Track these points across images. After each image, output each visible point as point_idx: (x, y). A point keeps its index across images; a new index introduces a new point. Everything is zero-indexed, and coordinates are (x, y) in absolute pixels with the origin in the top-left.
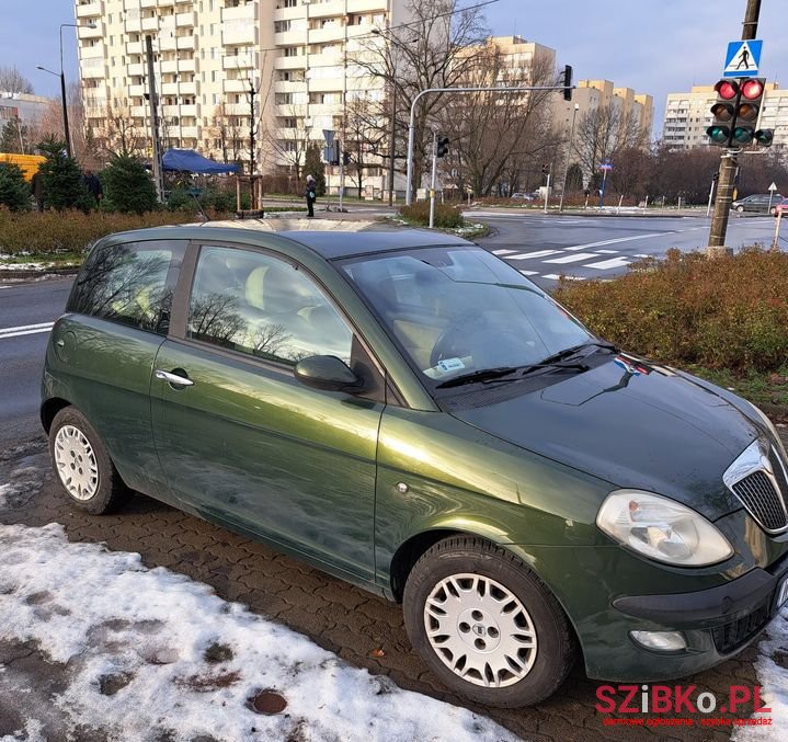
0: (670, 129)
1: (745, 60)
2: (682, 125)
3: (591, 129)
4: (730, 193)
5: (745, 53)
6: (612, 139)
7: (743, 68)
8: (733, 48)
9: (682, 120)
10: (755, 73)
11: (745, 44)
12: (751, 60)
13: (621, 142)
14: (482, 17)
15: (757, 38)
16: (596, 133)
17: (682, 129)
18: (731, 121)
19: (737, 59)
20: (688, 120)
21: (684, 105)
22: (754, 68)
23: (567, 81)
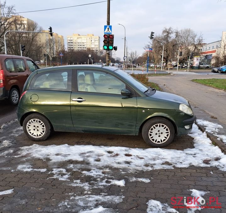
0: (69, 45)
1: (108, 30)
2: (72, 44)
3: (49, 44)
4: (109, 61)
5: (108, 28)
6: (55, 47)
7: (108, 32)
8: (105, 27)
9: (72, 43)
10: (111, 33)
11: (108, 26)
12: (110, 30)
13: (58, 48)
14: (15, 10)
15: (110, 25)
16: (50, 45)
17: (72, 45)
18: (108, 44)
19: (107, 30)
20: (73, 43)
21: (72, 39)
22: (110, 32)
23: (51, 31)
